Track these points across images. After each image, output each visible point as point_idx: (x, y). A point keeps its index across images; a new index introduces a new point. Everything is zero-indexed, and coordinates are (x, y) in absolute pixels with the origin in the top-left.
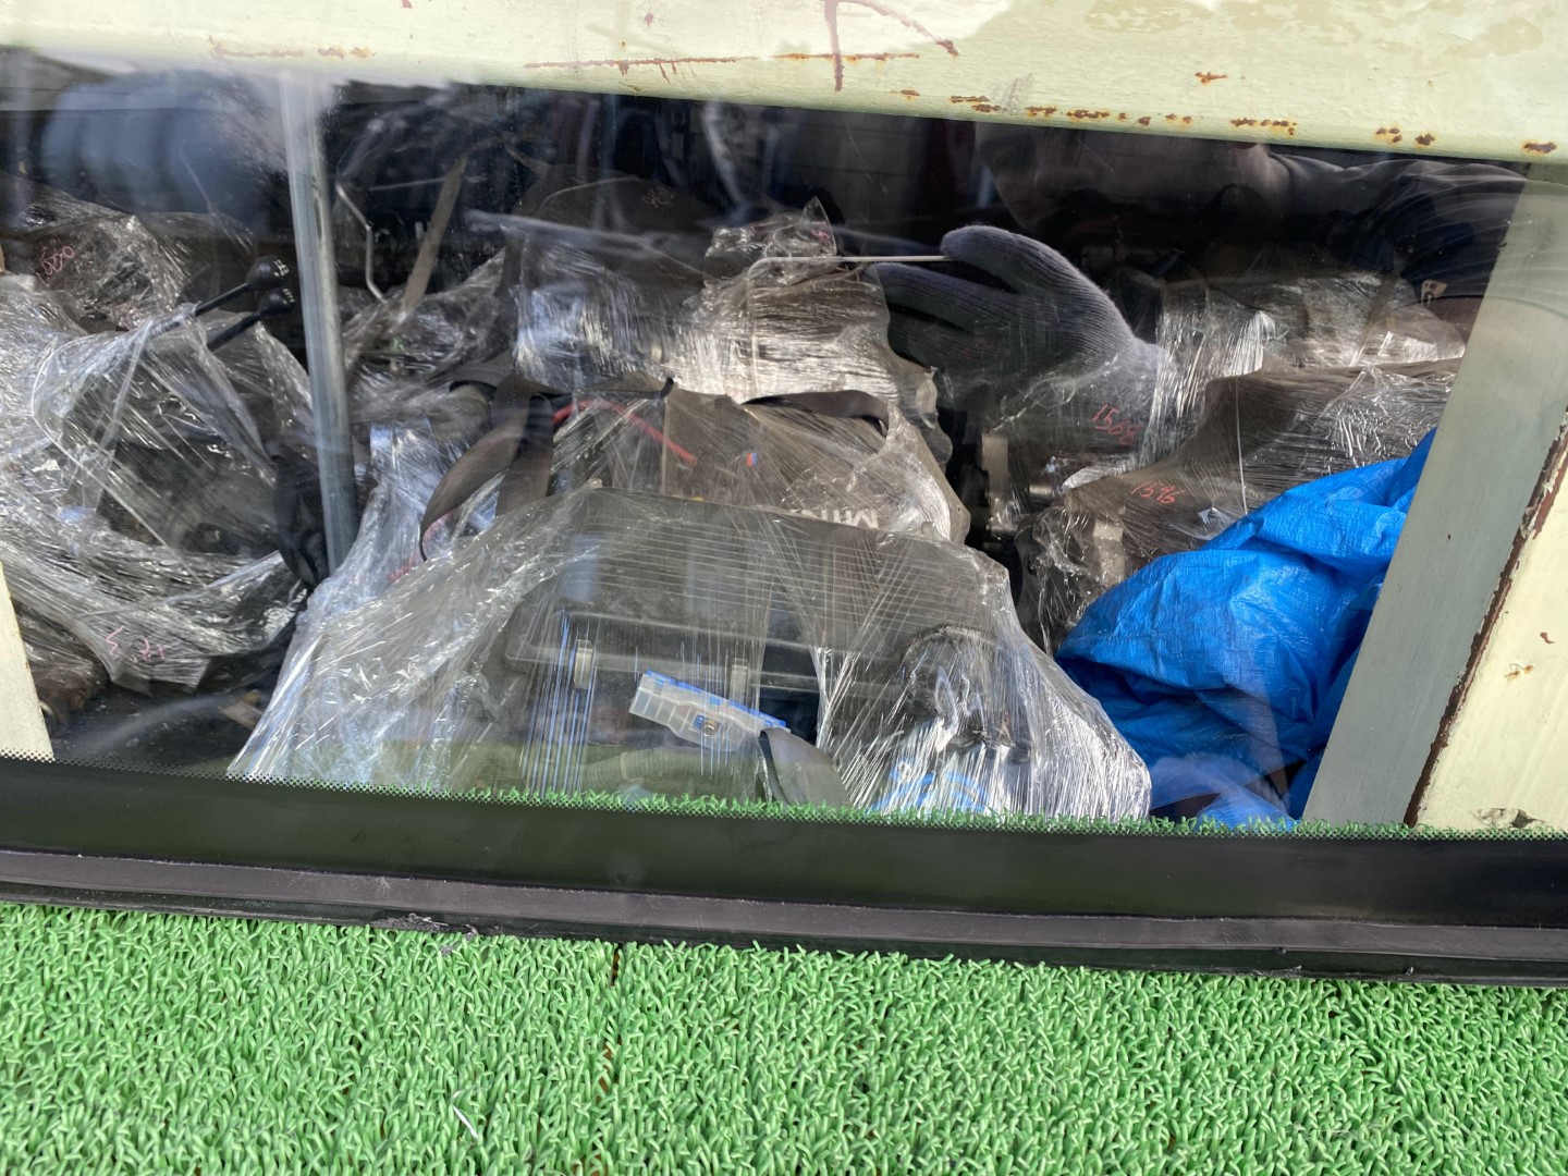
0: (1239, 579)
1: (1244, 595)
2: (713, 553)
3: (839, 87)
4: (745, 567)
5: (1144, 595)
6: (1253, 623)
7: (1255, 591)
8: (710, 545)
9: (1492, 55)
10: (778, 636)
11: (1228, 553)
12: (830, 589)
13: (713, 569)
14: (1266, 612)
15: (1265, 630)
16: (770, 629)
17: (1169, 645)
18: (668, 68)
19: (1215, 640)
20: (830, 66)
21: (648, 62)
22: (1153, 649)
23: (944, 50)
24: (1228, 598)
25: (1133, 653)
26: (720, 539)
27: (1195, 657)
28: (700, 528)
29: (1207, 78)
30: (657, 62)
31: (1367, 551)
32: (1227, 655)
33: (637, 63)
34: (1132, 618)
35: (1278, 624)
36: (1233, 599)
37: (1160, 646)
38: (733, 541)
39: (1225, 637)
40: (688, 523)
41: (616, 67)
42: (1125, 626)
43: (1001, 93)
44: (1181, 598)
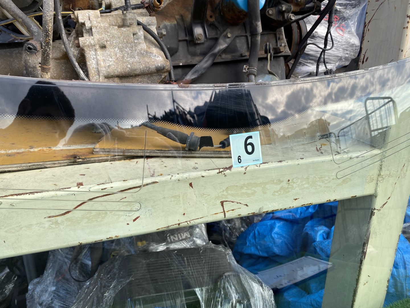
0: (272, 228)
1: (274, 231)
2: (162, 268)
3: (225, 217)
4: (171, 270)
5: (251, 234)
6: (278, 238)
7: (276, 230)
8: (160, 265)
9: (344, 185)
10: (186, 288)
11: (268, 221)
12: (194, 270)
13: (164, 273)
14: (280, 234)
15: (281, 239)
16: (184, 287)
17: (261, 247)
18: (189, 222)
19: (271, 244)
20: (223, 214)
21: (184, 222)
22: (257, 248)
23: (245, 206)
24: (271, 233)
25: (253, 250)
26: (162, 263)
27: (267, 249)
28: (156, 261)
29: (296, 199)
30: (186, 222)
31: (298, 217)
32: (274, 247)
33: (182, 223)
34: (250, 241)
35: (283, 237)
36: (272, 233)
37: (259, 247)
38: (166, 262)
39: (273, 243)
40: (153, 260)
41: (177, 225)
42: (249, 243)
43: (257, 211)
44: (260, 234)
